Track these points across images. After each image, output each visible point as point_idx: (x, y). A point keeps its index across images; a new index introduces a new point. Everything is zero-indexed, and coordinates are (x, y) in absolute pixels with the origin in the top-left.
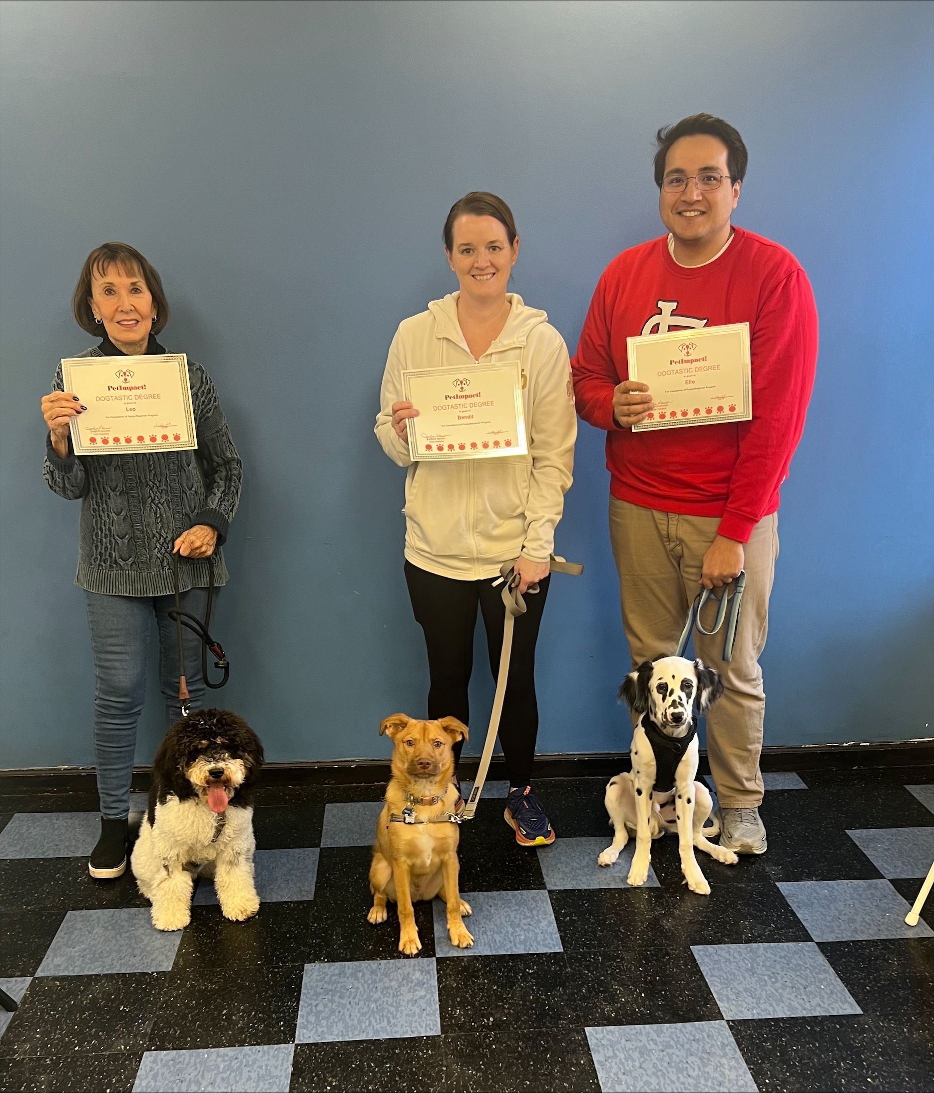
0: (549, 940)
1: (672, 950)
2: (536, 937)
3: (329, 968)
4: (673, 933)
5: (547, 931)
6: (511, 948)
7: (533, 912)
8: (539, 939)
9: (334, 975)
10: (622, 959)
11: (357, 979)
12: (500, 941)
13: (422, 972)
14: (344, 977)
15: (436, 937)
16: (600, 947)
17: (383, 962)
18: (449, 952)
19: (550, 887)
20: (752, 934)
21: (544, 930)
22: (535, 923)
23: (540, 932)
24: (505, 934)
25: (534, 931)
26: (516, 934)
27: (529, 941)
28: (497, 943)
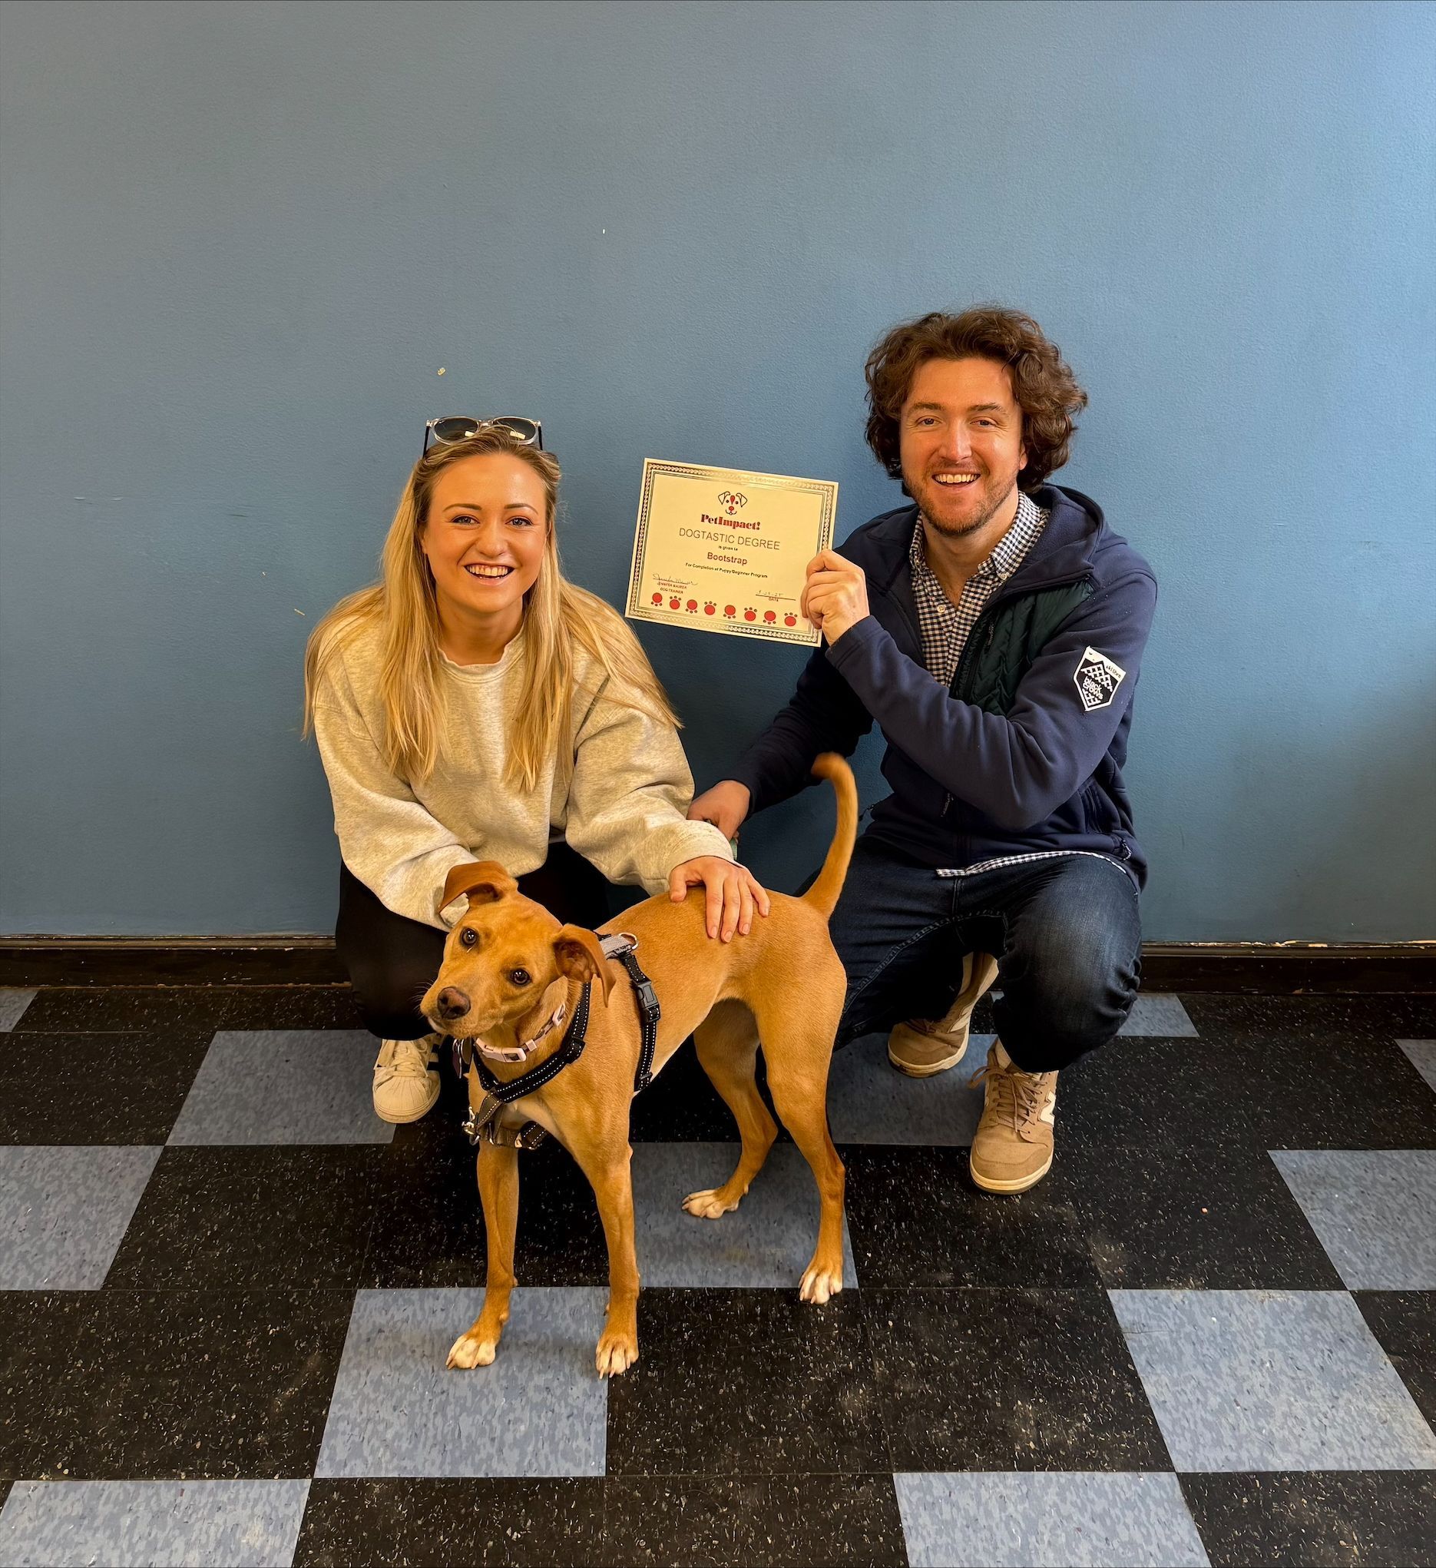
0: (581, 1442)
1: (851, 1482)
2: (553, 1427)
3: (64, 1498)
4: (862, 1434)
5: (580, 1412)
6: (490, 1457)
7: (565, 1353)
8: (558, 1435)
9: (68, 1519)
10: (733, 1506)
11: (115, 1536)
12: (469, 1437)
14: (89, 1528)
15: (331, 1415)
16: (690, 1466)
17: (191, 1485)
18: (345, 1465)
20: (1038, 1442)
21: (577, 1407)
22: (561, 1384)
23: (565, 1412)
24: (485, 1417)
25: (553, 1411)
26: (511, 1417)
27: (533, 1442)
28: (461, 1444)
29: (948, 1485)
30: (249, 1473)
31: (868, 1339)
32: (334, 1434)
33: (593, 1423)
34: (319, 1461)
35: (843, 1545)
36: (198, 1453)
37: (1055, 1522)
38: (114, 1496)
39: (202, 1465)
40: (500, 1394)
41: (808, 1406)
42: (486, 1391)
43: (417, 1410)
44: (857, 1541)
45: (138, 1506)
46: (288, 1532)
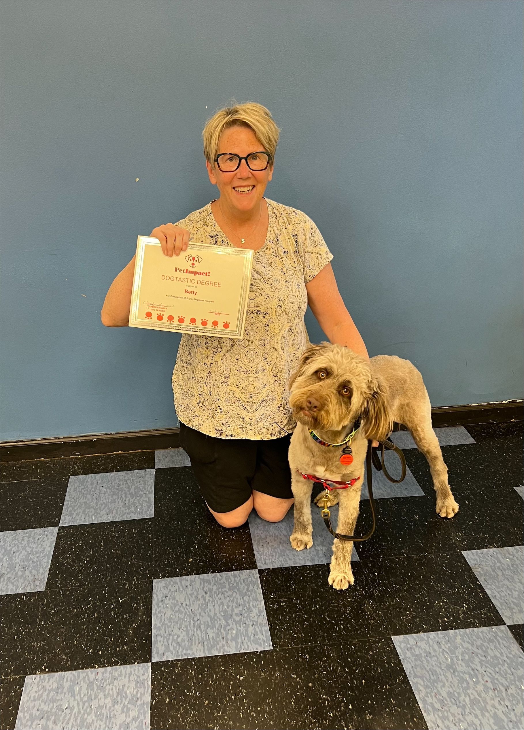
0: (260, 635)
1: (374, 642)
2: (247, 631)
3: (48, 682)
4: (375, 621)
5: (257, 622)
6: (223, 646)
7: (245, 598)
8: (250, 634)
9: (52, 690)
10: (329, 657)
11: (73, 696)
12: (213, 638)
13: (137, 682)
14: (62, 693)
15: (153, 634)
16: (307, 641)
17: (100, 670)
18: (164, 655)
19: (261, 565)
20: (447, 617)
21: (254, 621)
22: (246, 612)
23: (251, 623)
24: (218, 629)
25: (245, 623)
26: (228, 628)
27: (240, 637)
28: (210, 641)
29: (415, 639)
30: (124, 663)
31: (368, 582)
32: (156, 642)
33: (263, 627)
34: (152, 655)
35: (377, 669)
36: (101, 656)
37: (462, 651)
38: (69, 679)
39: (104, 661)
40: (222, 618)
41: (350, 611)
42: (216, 618)
43: (189, 628)
44: (383, 667)
45: (81, 681)
46: (146, 686)
